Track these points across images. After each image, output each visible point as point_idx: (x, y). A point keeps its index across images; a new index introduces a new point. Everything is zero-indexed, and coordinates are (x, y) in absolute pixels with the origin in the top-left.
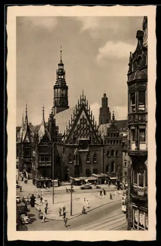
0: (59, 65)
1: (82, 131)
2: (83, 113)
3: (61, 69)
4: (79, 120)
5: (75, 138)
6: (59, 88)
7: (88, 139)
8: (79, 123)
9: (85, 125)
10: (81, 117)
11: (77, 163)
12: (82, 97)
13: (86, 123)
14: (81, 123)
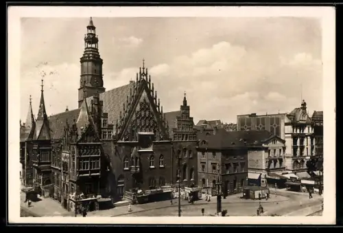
0: (89, 28)
1: (143, 121)
2: (144, 94)
3: (91, 34)
4: (139, 105)
5: (133, 131)
6: (90, 61)
7: (152, 133)
8: (138, 108)
9: (147, 113)
10: (141, 100)
11: (136, 169)
12: (142, 70)
13: (148, 109)
14: (141, 109)
